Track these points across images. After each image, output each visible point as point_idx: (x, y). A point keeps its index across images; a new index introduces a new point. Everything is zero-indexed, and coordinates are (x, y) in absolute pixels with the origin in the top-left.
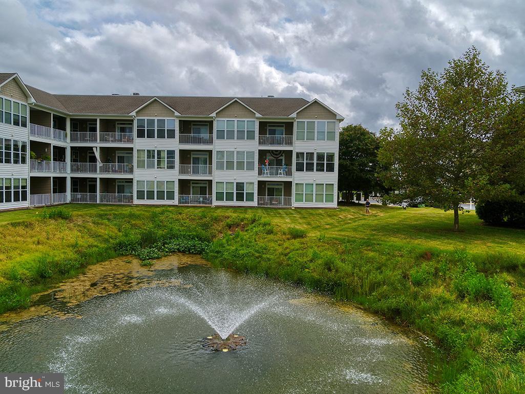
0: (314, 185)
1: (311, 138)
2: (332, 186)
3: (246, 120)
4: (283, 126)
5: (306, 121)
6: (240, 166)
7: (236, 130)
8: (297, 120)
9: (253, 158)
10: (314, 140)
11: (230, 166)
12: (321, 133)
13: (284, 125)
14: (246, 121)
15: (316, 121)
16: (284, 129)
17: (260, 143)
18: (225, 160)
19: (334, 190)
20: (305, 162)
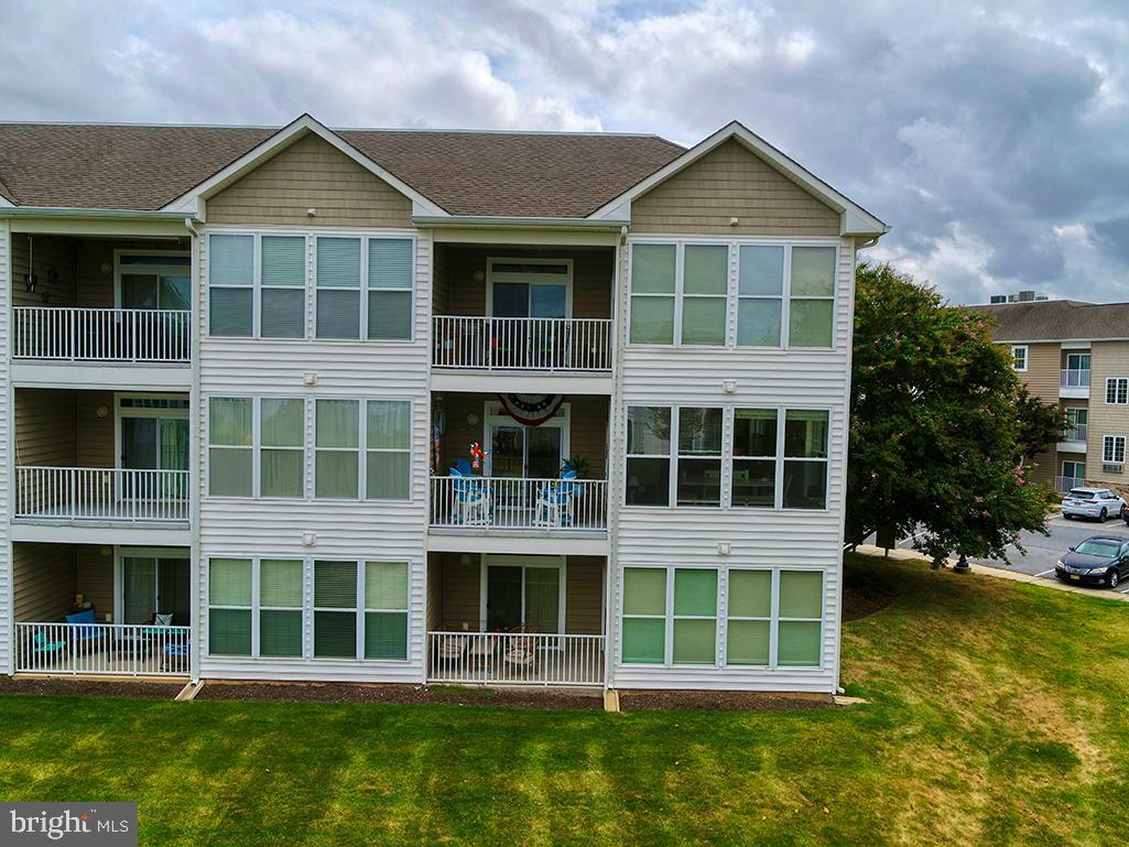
0: (723, 580)
1: (705, 334)
2: (815, 579)
3: (364, 234)
4: (562, 270)
5: (681, 240)
6: (336, 477)
7: (311, 287)
8: (633, 239)
9: (404, 437)
10: (722, 342)
11: (281, 474)
12: (760, 305)
13: (570, 263)
14: (364, 245)
15: (734, 242)
16: (567, 281)
17: (440, 358)
18: (256, 447)
19: (826, 602)
20: (674, 457)
